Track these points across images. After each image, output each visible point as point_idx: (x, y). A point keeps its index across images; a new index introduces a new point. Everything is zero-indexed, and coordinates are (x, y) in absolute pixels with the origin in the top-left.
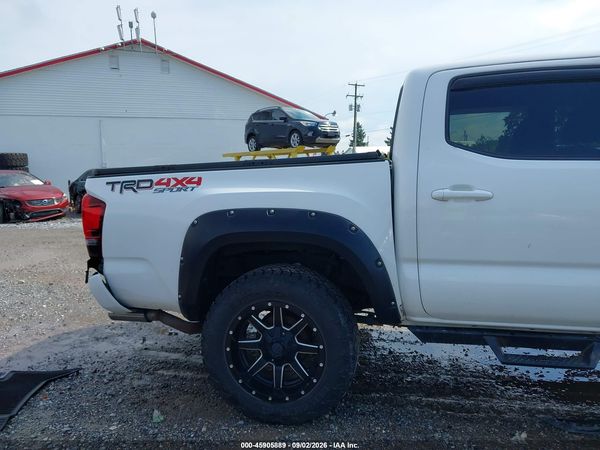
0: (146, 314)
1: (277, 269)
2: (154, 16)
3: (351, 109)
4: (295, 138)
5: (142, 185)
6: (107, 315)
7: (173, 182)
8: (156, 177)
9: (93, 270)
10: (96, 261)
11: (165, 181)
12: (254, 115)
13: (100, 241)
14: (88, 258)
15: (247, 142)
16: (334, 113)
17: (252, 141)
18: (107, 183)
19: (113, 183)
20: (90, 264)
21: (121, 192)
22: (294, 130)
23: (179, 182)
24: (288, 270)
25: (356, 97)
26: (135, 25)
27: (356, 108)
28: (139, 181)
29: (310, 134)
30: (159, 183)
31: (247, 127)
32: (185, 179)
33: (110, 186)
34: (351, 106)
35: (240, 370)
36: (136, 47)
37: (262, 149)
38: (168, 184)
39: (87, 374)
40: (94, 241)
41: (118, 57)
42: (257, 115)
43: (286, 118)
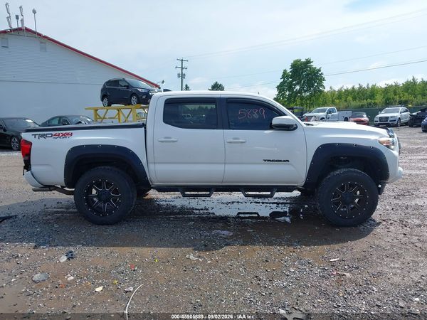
0: (49, 188)
1: (103, 167)
2: (34, 12)
3: (179, 77)
4: (134, 99)
5: (48, 136)
6: (31, 190)
7: (61, 135)
8: (54, 133)
9: (25, 170)
10: (27, 166)
11: (57, 134)
12: (107, 82)
13: (30, 158)
14: (24, 165)
15: (102, 101)
16: (163, 82)
17: (105, 100)
18: (32, 135)
19: (35, 135)
20: (25, 168)
21: (39, 138)
22: (133, 94)
23: (63, 135)
24: (106, 167)
25: (182, 68)
26: (20, 18)
27: (182, 76)
28: (47, 134)
29: (144, 97)
31: (102, 90)
32: (66, 133)
34: (179, 74)
35: (90, 206)
36: (21, 33)
37: (112, 105)
38: (59, 135)
39: (20, 217)
40: (27, 158)
41: (7, 39)
42: (109, 83)
43: (128, 86)
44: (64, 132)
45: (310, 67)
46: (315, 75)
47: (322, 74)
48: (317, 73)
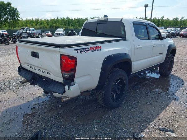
5: (86, 50)
7: (94, 48)
8: (89, 47)
11: (92, 48)
18: (75, 50)
19: (77, 50)
21: (81, 53)
23: (96, 48)
28: (85, 48)
30: (91, 49)
32: (97, 47)
33: (76, 51)
38: (93, 49)
44: (95, 46)
45: (11, 6)
46: (14, 11)
47: (18, 11)
48: (15, 10)
